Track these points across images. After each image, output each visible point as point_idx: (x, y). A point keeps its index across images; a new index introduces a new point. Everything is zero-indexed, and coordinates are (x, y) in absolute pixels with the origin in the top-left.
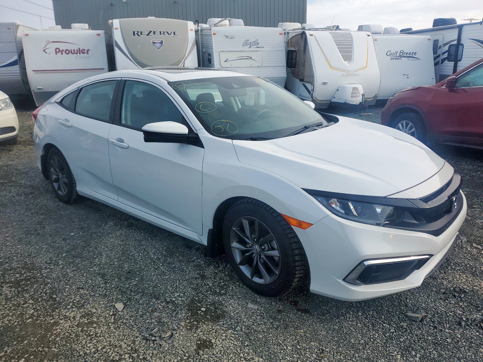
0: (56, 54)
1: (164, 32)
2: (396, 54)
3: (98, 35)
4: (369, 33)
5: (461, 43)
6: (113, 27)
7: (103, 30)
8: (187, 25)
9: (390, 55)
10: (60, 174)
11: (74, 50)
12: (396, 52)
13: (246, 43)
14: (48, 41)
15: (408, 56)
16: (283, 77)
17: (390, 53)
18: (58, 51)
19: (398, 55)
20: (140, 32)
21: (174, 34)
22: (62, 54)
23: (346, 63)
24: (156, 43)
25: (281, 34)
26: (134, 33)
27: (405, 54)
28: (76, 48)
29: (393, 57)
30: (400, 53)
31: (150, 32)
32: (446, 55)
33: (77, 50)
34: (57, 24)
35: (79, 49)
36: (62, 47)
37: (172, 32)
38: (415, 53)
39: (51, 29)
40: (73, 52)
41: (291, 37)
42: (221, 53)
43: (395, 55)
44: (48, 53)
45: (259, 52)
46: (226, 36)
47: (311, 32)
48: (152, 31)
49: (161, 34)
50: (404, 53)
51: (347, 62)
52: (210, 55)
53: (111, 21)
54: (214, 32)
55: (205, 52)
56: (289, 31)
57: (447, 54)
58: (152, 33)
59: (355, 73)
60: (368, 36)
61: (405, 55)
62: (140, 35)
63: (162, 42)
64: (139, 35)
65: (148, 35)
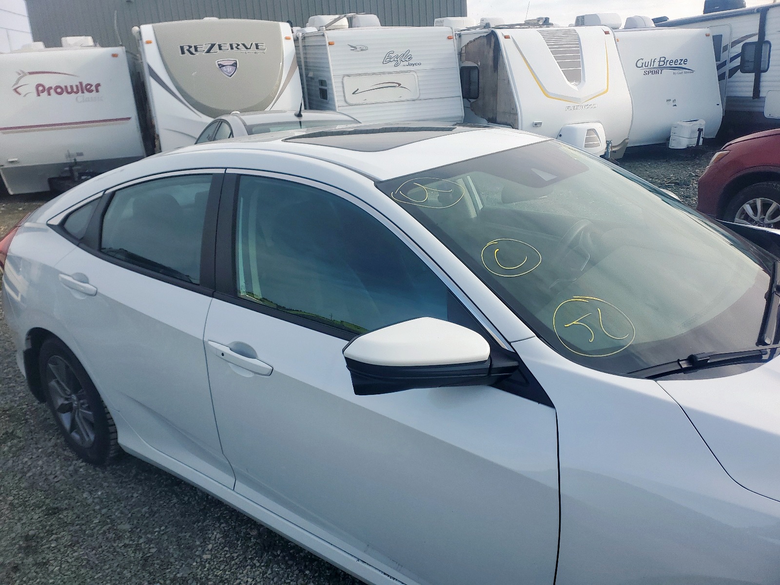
0: (39, 95)
1: (238, 45)
2: (652, 63)
3: (115, 55)
4: (607, 29)
5: (766, 39)
6: (141, 39)
7: (121, 45)
8: (278, 31)
9: (642, 66)
10: (74, 397)
11: (71, 87)
12: (653, 61)
13: (388, 59)
14: (20, 72)
15: (674, 66)
16: (458, 117)
17: (643, 63)
18: (41, 89)
19: (656, 65)
20: (193, 47)
21: (257, 48)
22: (49, 94)
23: (572, 85)
24: (224, 66)
25: (449, 38)
26: (182, 48)
27: (668, 62)
28: (75, 82)
29: (648, 70)
30: (660, 61)
31: (213, 45)
32: (737, 62)
33: (77, 86)
34: (35, 40)
35: (81, 83)
36: (49, 81)
37: (252, 44)
38: (686, 60)
39: (25, 49)
40: (69, 90)
41: (466, 43)
42: (346, 78)
43: (652, 66)
44: (22, 95)
45: (414, 73)
46: (352, 47)
47: (506, 32)
48: (215, 44)
49: (232, 48)
50: (666, 61)
51: (573, 83)
52: (322, 83)
53: (136, 29)
54: (331, 41)
55: (312, 78)
56: (462, 32)
57: (739, 59)
58: (216, 47)
59: (589, 102)
60: (607, 33)
61: (668, 65)
62: (194, 52)
63: (235, 65)
64: (192, 53)
65: (208, 51)
